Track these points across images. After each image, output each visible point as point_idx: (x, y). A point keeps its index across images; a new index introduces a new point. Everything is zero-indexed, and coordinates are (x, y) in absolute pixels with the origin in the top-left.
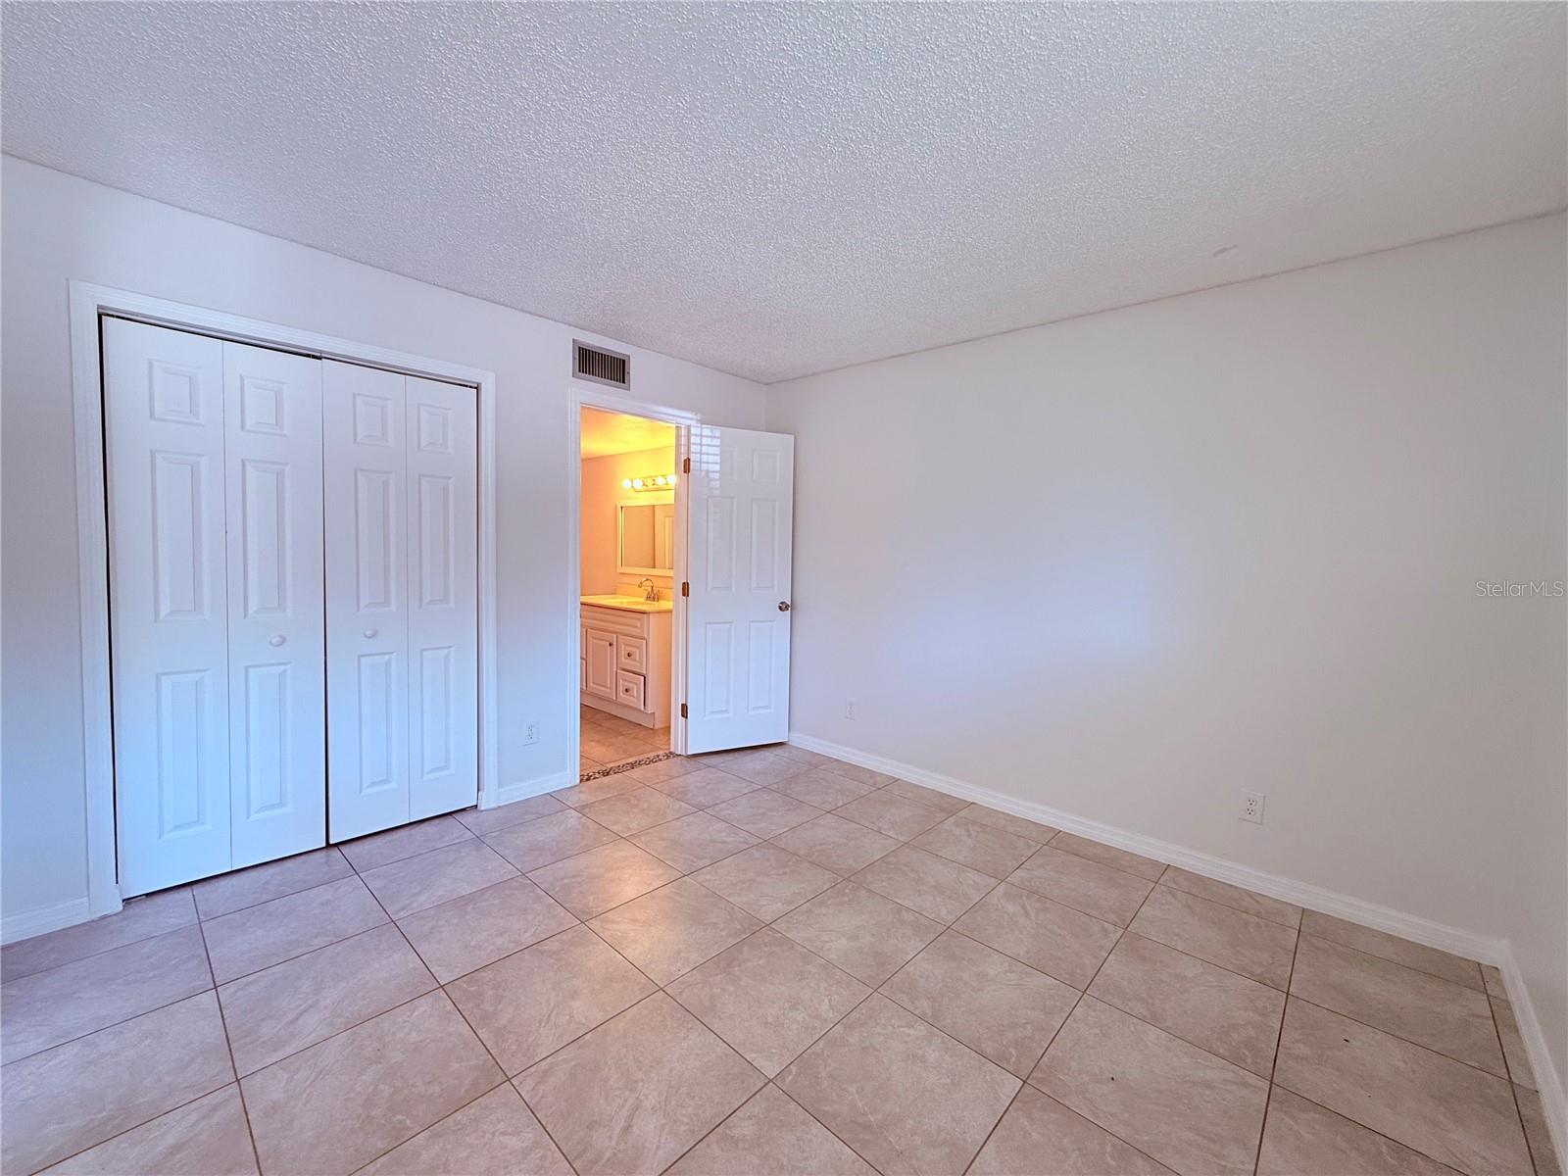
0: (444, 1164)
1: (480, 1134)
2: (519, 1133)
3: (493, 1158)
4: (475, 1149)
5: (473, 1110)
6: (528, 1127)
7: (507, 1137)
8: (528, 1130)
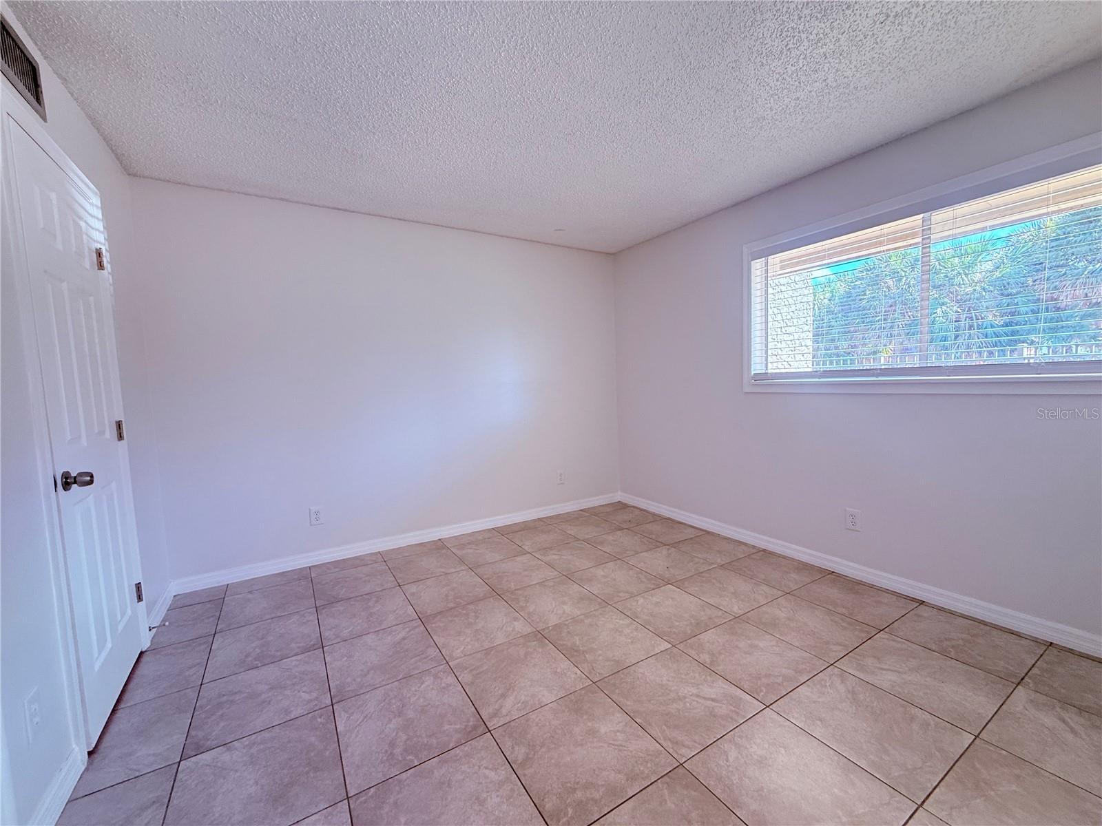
0: (757, 791)
1: (730, 774)
2: (725, 752)
3: (746, 763)
4: (742, 775)
5: (711, 783)
6: (720, 748)
7: (730, 758)
8: (722, 747)
